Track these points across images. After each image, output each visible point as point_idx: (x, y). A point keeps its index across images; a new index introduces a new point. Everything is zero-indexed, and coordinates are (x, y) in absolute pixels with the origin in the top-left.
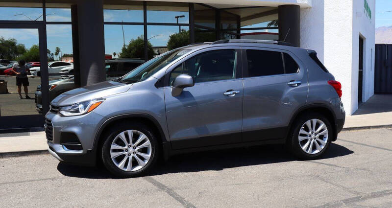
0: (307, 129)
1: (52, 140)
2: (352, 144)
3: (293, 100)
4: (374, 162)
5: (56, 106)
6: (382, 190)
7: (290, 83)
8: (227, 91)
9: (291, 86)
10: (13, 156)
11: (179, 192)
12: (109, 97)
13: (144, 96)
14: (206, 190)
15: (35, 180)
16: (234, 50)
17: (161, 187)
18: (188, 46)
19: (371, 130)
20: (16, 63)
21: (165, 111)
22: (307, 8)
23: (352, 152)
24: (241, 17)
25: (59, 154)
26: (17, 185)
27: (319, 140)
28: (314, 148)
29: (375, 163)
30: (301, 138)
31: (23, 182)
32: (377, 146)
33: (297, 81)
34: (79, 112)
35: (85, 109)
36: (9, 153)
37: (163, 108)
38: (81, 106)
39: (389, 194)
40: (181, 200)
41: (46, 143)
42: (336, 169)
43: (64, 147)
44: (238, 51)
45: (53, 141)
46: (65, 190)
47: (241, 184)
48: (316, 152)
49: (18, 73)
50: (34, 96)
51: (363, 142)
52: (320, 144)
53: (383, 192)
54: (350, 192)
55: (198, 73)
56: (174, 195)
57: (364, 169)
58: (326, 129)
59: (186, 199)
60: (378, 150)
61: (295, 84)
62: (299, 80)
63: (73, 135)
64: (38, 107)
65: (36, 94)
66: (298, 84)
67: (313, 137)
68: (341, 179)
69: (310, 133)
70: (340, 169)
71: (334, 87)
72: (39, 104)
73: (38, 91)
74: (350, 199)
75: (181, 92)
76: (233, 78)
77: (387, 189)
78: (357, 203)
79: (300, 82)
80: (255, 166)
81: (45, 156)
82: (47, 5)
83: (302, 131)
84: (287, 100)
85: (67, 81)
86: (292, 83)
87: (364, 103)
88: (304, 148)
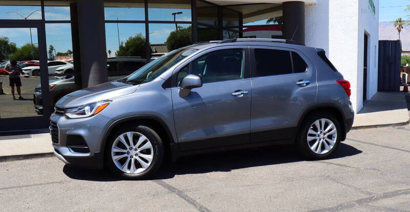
0: (315, 129)
1: (58, 142)
2: (360, 143)
3: (301, 99)
4: (383, 161)
5: (61, 107)
6: (393, 190)
7: (299, 83)
8: (236, 92)
9: (300, 85)
10: (18, 160)
11: (189, 194)
12: (115, 98)
13: (152, 97)
14: (217, 191)
15: (41, 184)
16: (242, 49)
17: (172, 189)
18: (193, 45)
19: (378, 129)
20: (9, 62)
21: (172, 112)
22: (312, 5)
23: (360, 152)
24: (244, 14)
25: (65, 157)
26: (24, 189)
27: (328, 140)
28: (323, 148)
29: (384, 163)
30: (309, 139)
31: (30, 186)
32: (385, 145)
33: (306, 81)
34: (85, 114)
35: (91, 111)
36: (12, 156)
37: (171, 109)
38: (87, 108)
39: (401, 194)
40: (193, 203)
41: (52, 145)
42: (346, 169)
43: (71, 150)
44: (246, 50)
45: (59, 144)
46: (74, 194)
47: (252, 185)
48: (325, 152)
49: (10, 73)
50: (32, 97)
51: (371, 141)
52: (329, 144)
53: (395, 192)
54: (362, 192)
55: (204, 72)
56: (185, 198)
57: (374, 169)
58: (335, 129)
59: (198, 201)
60: (387, 149)
61: (303, 84)
62: (308, 80)
63: (80, 137)
64: (36, 108)
65: (34, 95)
66: (307, 84)
67: (321, 137)
68: (352, 180)
69: (319, 133)
70: (350, 169)
71: (343, 86)
72: (38, 105)
73: (36, 91)
74: (362, 199)
75: (188, 92)
76: (241, 78)
77: (399, 189)
78: (370, 204)
79: (308, 82)
80: (264, 166)
81: (50, 159)
82: (45, 3)
83: (310, 131)
84: (295, 99)
85: (66, 81)
86: (301, 82)
87: (369, 101)
88: (313, 148)
